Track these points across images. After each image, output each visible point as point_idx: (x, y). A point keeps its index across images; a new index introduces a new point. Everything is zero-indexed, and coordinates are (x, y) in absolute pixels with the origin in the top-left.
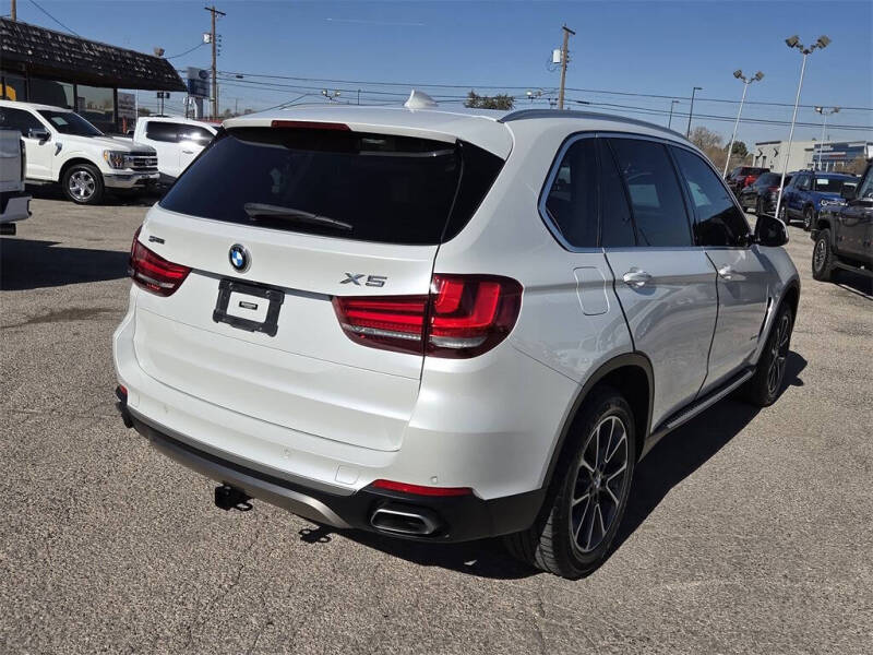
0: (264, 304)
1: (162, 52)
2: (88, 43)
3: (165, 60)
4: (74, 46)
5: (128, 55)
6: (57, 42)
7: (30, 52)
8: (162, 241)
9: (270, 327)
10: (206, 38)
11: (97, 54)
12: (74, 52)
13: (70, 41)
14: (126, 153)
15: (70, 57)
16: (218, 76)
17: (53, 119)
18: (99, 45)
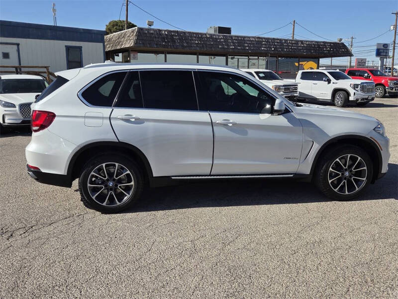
1: (341, 40)
2: (302, 42)
3: (343, 43)
4: (295, 43)
5: (322, 44)
6: (287, 43)
7: (273, 49)
10: (392, 28)
11: (305, 45)
12: (294, 46)
13: (293, 42)
14: (281, 86)
15: (291, 48)
16: (396, 45)
17: (260, 75)
18: (307, 41)
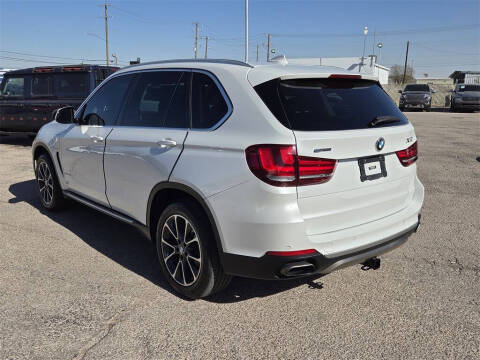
0: (377, 164)
8: (330, 149)
9: (384, 173)
